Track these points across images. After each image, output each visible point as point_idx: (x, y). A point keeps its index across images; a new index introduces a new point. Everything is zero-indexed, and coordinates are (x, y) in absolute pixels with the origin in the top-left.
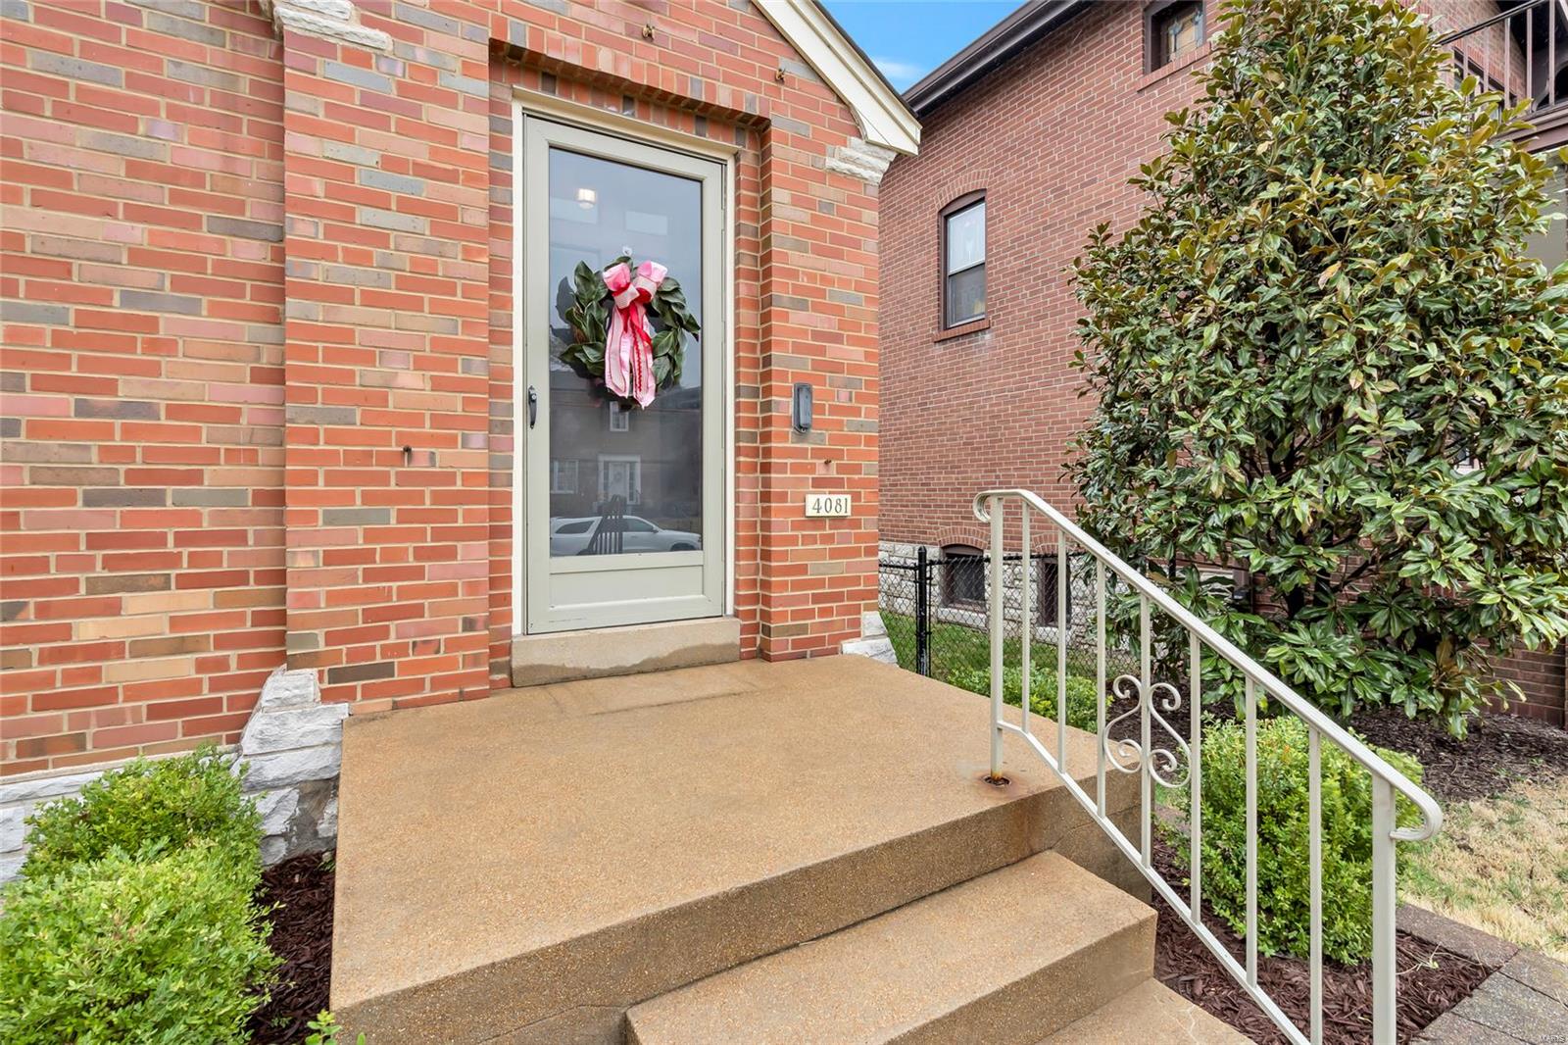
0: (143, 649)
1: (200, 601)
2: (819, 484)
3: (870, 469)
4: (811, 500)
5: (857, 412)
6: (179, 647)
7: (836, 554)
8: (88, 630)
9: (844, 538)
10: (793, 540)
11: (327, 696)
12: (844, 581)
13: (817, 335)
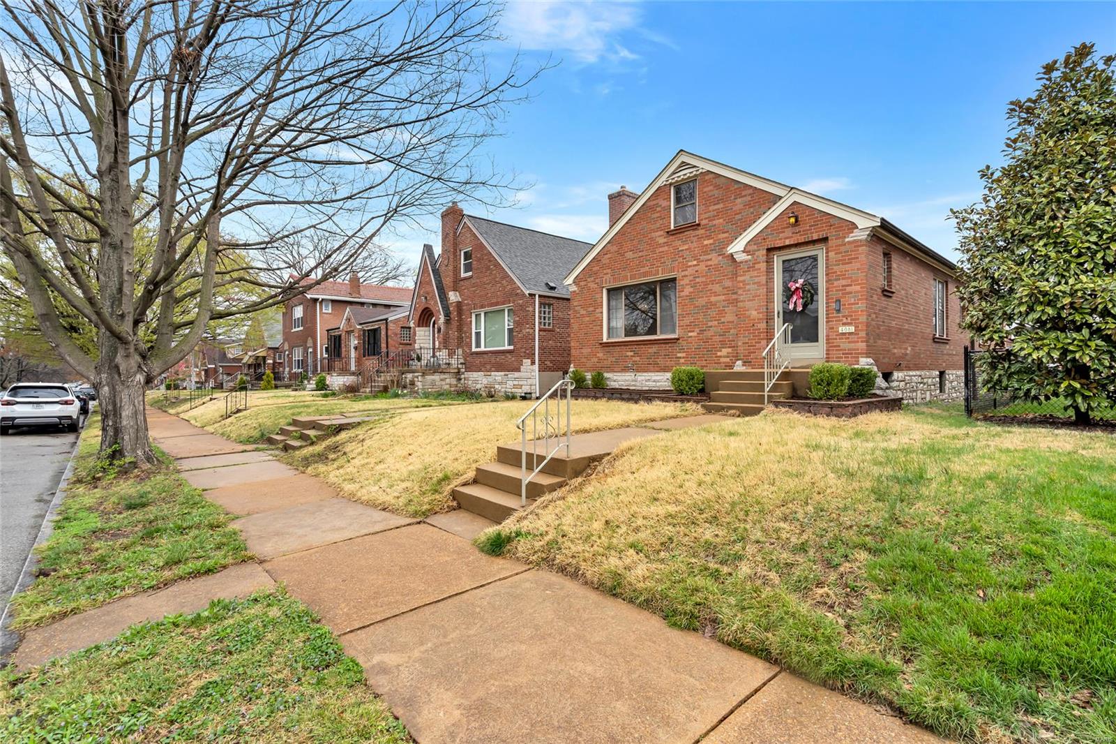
0: (724, 357)
1: (730, 350)
2: (844, 324)
3: (863, 319)
4: (840, 328)
5: (858, 304)
6: (728, 357)
7: (849, 342)
8: (719, 354)
9: (854, 338)
10: (836, 339)
11: (743, 365)
12: (854, 350)
13: (843, 286)
